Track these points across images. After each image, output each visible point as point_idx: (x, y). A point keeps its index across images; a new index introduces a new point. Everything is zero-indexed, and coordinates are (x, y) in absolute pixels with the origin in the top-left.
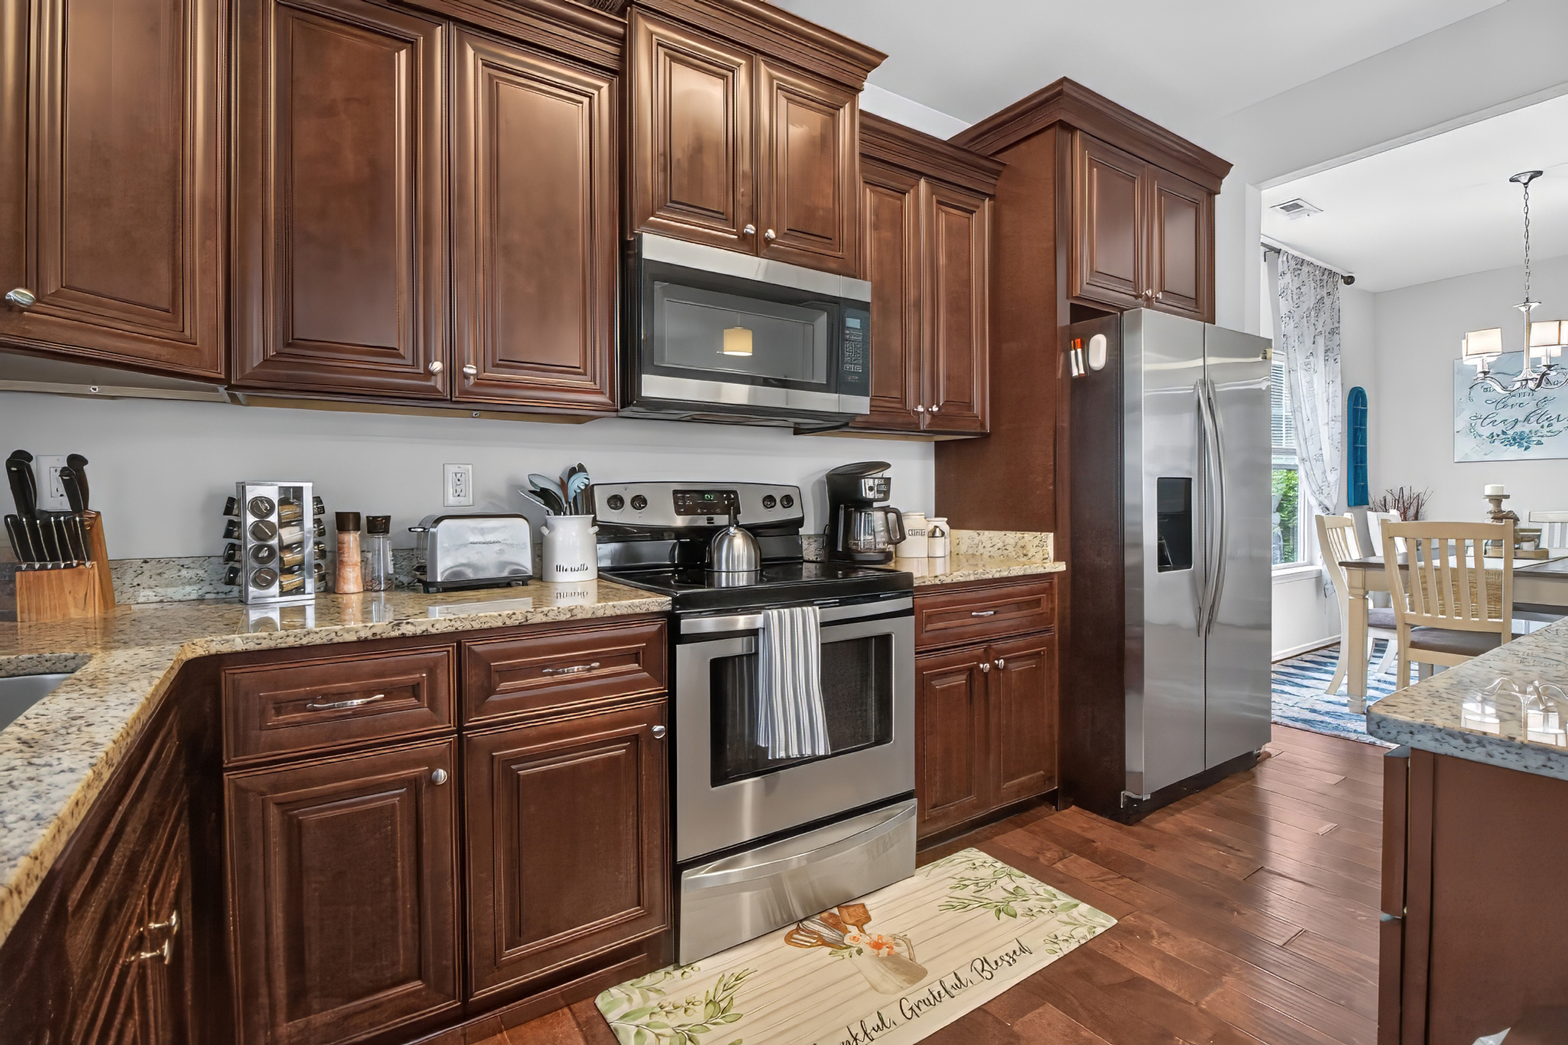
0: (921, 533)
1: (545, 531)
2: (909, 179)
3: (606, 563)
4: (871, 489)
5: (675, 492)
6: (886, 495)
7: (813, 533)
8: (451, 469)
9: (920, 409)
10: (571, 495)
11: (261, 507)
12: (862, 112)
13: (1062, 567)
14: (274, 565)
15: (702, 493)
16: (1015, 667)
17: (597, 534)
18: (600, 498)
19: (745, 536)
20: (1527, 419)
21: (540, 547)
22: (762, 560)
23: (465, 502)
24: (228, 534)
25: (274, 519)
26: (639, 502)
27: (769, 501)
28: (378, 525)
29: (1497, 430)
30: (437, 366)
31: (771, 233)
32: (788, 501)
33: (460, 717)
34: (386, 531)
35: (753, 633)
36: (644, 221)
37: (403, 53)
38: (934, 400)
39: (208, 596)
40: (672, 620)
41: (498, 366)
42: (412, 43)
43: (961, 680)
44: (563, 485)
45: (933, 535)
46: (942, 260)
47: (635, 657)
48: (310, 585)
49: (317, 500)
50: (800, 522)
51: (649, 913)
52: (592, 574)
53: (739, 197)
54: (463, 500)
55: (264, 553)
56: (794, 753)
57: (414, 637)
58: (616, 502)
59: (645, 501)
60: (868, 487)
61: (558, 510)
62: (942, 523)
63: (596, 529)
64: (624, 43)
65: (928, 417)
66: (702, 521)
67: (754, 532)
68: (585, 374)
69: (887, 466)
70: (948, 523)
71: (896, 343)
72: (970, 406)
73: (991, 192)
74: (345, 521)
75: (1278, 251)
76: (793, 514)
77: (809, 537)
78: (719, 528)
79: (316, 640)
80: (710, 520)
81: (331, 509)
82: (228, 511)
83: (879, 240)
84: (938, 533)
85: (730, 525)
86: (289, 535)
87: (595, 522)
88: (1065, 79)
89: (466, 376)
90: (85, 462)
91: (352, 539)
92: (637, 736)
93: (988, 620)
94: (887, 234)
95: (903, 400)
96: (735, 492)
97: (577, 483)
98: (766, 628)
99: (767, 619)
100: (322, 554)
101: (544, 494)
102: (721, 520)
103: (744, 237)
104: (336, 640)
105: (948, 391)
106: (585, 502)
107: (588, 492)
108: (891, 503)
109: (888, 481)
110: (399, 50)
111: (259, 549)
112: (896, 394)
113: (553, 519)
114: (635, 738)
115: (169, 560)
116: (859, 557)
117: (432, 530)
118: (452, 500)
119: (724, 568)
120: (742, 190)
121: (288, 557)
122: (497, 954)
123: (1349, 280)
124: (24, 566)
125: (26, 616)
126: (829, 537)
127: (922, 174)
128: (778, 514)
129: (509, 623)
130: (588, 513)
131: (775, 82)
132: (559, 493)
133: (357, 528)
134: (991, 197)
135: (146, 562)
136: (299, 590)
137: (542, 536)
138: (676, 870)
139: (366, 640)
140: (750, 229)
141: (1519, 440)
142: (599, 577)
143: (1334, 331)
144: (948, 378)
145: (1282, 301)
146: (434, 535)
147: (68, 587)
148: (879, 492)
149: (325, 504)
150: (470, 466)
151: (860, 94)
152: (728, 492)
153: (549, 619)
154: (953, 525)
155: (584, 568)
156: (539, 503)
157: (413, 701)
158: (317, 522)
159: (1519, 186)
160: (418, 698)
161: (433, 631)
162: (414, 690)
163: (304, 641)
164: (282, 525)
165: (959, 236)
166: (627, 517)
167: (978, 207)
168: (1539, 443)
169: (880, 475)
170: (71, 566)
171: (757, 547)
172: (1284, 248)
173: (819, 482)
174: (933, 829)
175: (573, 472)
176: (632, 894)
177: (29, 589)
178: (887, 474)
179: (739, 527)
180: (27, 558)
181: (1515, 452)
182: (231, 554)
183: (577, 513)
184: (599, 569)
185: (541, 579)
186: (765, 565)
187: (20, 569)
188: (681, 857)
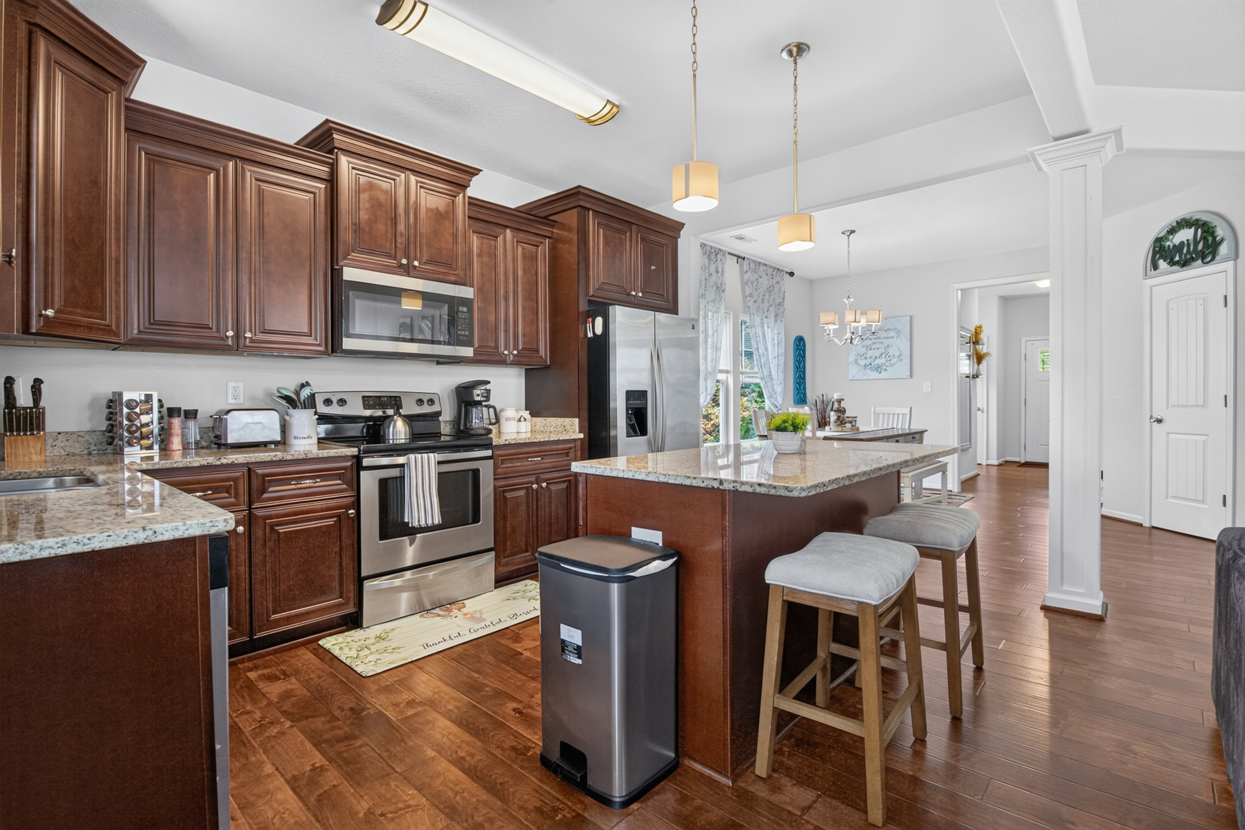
0: (513, 419)
1: (287, 418)
2: (498, 230)
3: (322, 435)
4: (478, 395)
5: (363, 397)
6: (488, 398)
7: (448, 419)
8: (231, 385)
9: (506, 352)
10: (302, 398)
11: (131, 404)
12: (469, 197)
13: (581, 436)
14: (137, 434)
15: (380, 397)
16: (553, 488)
17: (317, 419)
18: (319, 400)
19: (404, 421)
20: (880, 356)
21: (284, 428)
22: (413, 435)
23: (241, 402)
24: (109, 419)
25: (137, 410)
26: (342, 402)
27: (420, 402)
28: (191, 414)
29: (868, 361)
30: (230, 333)
31: (416, 263)
32: (431, 402)
33: (250, 503)
34: (195, 418)
35: (402, 466)
36: (345, 258)
37: (212, 175)
38: (516, 347)
39: (93, 452)
40: (358, 459)
41: (262, 332)
42: (216, 170)
43: (522, 493)
44: (297, 393)
45: (520, 420)
46: (520, 273)
47: (339, 477)
48: (156, 447)
49: (160, 401)
50: (439, 414)
51: (346, 603)
52: (316, 441)
53: (398, 245)
54: (238, 402)
55: (134, 428)
56: (423, 524)
57: (227, 465)
58: (328, 402)
59: (346, 402)
60: (477, 394)
61: (295, 407)
62: (526, 414)
63: (317, 417)
64: (334, 168)
65: (511, 356)
66: (379, 413)
67: (410, 419)
68: (311, 336)
69: (488, 382)
70: (530, 414)
71: (492, 318)
72: (537, 350)
73: (550, 235)
74: (173, 412)
75: (744, 259)
76: (435, 408)
77: (445, 422)
78: (388, 417)
79: (181, 465)
80: (384, 412)
81: (167, 405)
82: (109, 407)
83: (482, 263)
84: (522, 420)
85: (394, 415)
86: (145, 419)
87: (316, 413)
88: (579, 187)
89: (245, 338)
90: (42, 382)
91: (176, 422)
92: (340, 516)
93: (537, 463)
94: (486, 259)
95: (497, 347)
96: (399, 397)
97: (305, 393)
98: (408, 464)
99: (408, 459)
100: (162, 429)
101: (287, 398)
102: (390, 412)
103: (401, 266)
104: (190, 465)
105: (524, 343)
106: (311, 402)
107: (312, 396)
108: (491, 403)
109: (488, 391)
110: (210, 173)
111: (130, 427)
112: (493, 345)
113: (291, 411)
114: (339, 516)
115: (72, 433)
116: (473, 432)
117: (225, 417)
118: (231, 401)
119: (391, 437)
120: (400, 241)
121: (144, 430)
122: (268, 616)
123: (792, 274)
124: (8, 434)
125: (9, 459)
126: (456, 422)
127: (507, 227)
128: (426, 409)
129: (274, 459)
130: (312, 408)
131: (419, 184)
132: (295, 397)
133: (179, 416)
134: (549, 238)
135: (59, 433)
136: (150, 447)
137: (285, 420)
138: (360, 581)
139: (204, 466)
140: (404, 261)
141: (878, 369)
142: (319, 442)
143: (780, 304)
144: (524, 336)
145: (747, 287)
146: (226, 419)
147: (31, 444)
148: (483, 397)
149: (164, 402)
150: (242, 383)
151: (468, 189)
152: (395, 397)
153: (294, 458)
154: (533, 415)
155: (309, 437)
156: (284, 402)
157: (226, 495)
158: (160, 412)
159: (845, 237)
160: (230, 494)
161: (236, 462)
162: (228, 490)
163: (175, 465)
164: (142, 414)
165: (530, 259)
166: (335, 410)
167: (542, 243)
168: (886, 370)
169: (484, 388)
170: (33, 434)
171: (411, 427)
172: (746, 256)
173: (452, 391)
174: (504, 570)
175: (303, 386)
176: (338, 593)
177: (11, 445)
178: (488, 387)
179: (400, 415)
180: (11, 431)
181: (874, 375)
182: (111, 429)
183: (305, 408)
184: (319, 439)
185: (284, 443)
186: (415, 436)
187: (7, 436)
188: (363, 574)
